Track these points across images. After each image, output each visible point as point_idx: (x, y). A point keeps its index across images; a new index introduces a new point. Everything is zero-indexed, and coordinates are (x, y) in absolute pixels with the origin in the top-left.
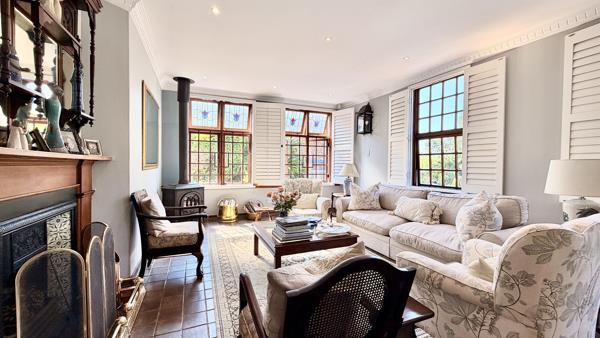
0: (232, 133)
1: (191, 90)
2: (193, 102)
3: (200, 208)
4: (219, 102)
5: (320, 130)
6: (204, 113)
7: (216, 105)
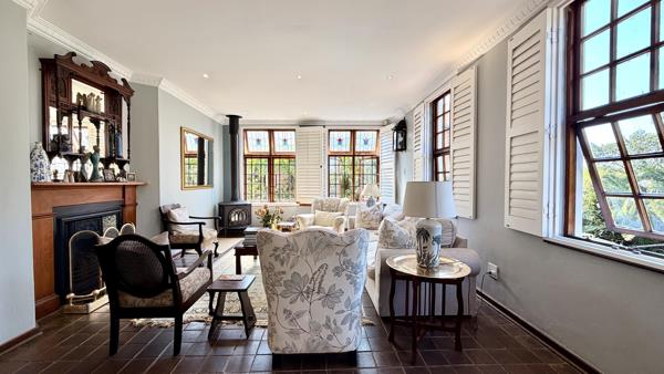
0: (283, 157)
1: (240, 123)
2: (241, 132)
4: (269, 130)
5: (370, 148)
6: (258, 141)
7: (267, 133)
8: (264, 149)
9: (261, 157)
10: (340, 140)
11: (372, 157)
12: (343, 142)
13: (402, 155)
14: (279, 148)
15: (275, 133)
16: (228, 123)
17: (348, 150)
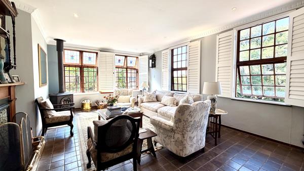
0: (88, 67)
1: (64, 45)
2: (65, 51)
3: (71, 104)
4: (80, 51)
5: (133, 65)
6: (72, 56)
7: (79, 52)
8: (77, 61)
9: (76, 66)
10: (119, 60)
11: (135, 69)
12: (121, 61)
13: (153, 70)
14: (86, 62)
15: (84, 53)
16: (56, 44)
17: (123, 65)
